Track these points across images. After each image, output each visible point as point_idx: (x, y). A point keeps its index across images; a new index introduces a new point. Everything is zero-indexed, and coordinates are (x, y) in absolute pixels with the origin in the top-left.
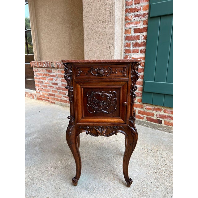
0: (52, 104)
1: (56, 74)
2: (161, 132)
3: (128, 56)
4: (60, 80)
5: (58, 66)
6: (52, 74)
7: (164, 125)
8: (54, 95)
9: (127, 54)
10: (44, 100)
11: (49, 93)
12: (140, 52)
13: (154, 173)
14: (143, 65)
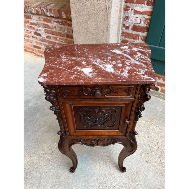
0: (39, 57)
1: (37, 22)
2: (156, 99)
3: (129, 7)
4: (43, 30)
5: (37, 12)
6: (32, 22)
7: (160, 93)
8: (40, 48)
9: (128, 5)
10: (29, 51)
11: (33, 45)
12: (146, 4)
13: (147, 154)
14: (148, 22)
